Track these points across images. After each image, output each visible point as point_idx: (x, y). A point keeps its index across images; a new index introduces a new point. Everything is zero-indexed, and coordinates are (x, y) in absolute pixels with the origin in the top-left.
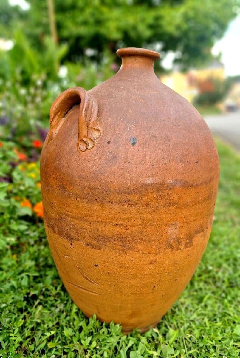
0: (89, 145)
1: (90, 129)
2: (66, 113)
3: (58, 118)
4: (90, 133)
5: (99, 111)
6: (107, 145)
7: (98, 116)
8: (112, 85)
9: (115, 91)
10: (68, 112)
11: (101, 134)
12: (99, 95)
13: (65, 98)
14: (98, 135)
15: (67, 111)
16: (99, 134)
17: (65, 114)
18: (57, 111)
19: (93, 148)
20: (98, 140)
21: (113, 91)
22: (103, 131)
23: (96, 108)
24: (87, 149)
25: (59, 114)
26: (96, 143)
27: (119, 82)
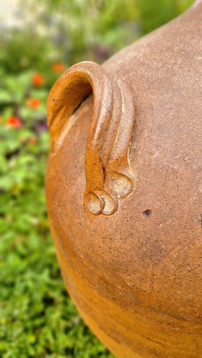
0: (107, 204)
1: (109, 174)
2: (76, 106)
3: (62, 118)
4: (110, 183)
5: (134, 127)
6: (143, 217)
7: (132, 139)
8: (176, 48)
9: (180, 67)
10: (82, 105)
11: (132, 187)
12: (142, 76)
13: (69, 85)
14: (125, 188)
15: (79, 103)
16: (129, 187)
17: (75, 111)
18: (58, 107)
19: (112, 214)
20: (124, 200)
21: (176, 68)
22: (138, 182)
23: (126, 123)
24: (100, 213)
25: (62, 111)
26: (119, 206)
27: (192, 38)
